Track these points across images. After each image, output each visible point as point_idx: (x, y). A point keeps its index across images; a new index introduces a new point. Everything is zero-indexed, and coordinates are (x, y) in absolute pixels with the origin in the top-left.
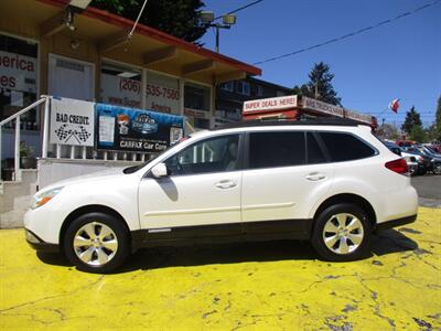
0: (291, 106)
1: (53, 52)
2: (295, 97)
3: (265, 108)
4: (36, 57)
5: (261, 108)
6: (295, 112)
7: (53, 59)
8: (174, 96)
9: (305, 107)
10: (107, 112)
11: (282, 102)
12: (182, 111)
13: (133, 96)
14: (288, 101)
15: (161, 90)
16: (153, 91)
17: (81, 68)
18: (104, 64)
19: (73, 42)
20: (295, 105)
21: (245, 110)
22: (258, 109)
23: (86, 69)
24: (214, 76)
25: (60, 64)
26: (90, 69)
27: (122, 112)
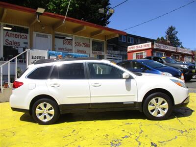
0: (149, 47)
1: (35, 31)
2: (151, 43)
3: (137, 49)
4: (28, 33)
5: (135, 49)
6: (151, 50)
7: (35, 34)
8: (87, 46)
9: (155, 48)
10: (53, 54)
11: (144, 46)
12: (91, 53)
13: (69, 47)
14: (148, 45)
15: (81, 44)
16: (78, 44)
17: (46, 37)
18: (57, 34)
19: (43, 26)
20: (150, 47)
21: (128, 50)
22: (134, 49)
24: (105, 37)
25: (38, 35)
26: (50, 37)
27: (59, 54)
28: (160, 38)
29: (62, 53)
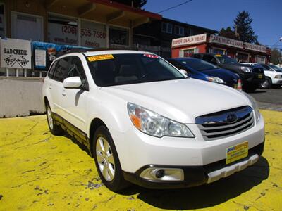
0: (203, 41)
1: (14, 10)
2: (205, 35)
3: (186, 43)
4: (3, 13)
5: (183, 43)
6: (205, 45)
7: (14, 15)
8: (102, 36)
9: (211, 41)
10: (41, 47)
11: (197, 39)
12: (108, 46)
13: (71, 36)
14: (202, 38)
15: (92, 32)
16: (86, 33)
17: (34, 20)
18: (50, 16)
19: (27, 3)
20: (205, 40)
21: (173, 45)
22: (181, 44)
23: (38, 20)
25: (20, 17)
26: (40, 20)
27: (50, 47)
28: (225, 29)
29: (54, 45)
